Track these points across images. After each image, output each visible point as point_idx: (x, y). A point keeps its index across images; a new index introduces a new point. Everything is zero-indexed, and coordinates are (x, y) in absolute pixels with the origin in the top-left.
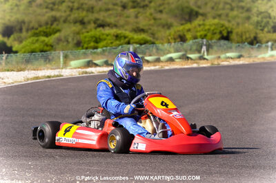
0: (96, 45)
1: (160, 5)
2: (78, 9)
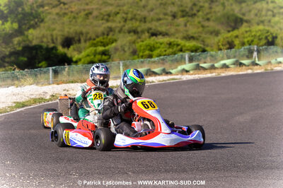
0: (151, 53)
1: (207, 14)
2: (131, 19)
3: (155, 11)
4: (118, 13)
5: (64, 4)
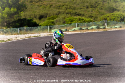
2: (69, 8)
5: (41, 1)
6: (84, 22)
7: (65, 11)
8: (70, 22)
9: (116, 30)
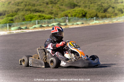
0: (31, 20)
2: (28, 5)
3: (39, 1)
4: (22, 2)
6: (44, 19)
7: (25, 8)
8: (29, 20)
9: (78, 26)
